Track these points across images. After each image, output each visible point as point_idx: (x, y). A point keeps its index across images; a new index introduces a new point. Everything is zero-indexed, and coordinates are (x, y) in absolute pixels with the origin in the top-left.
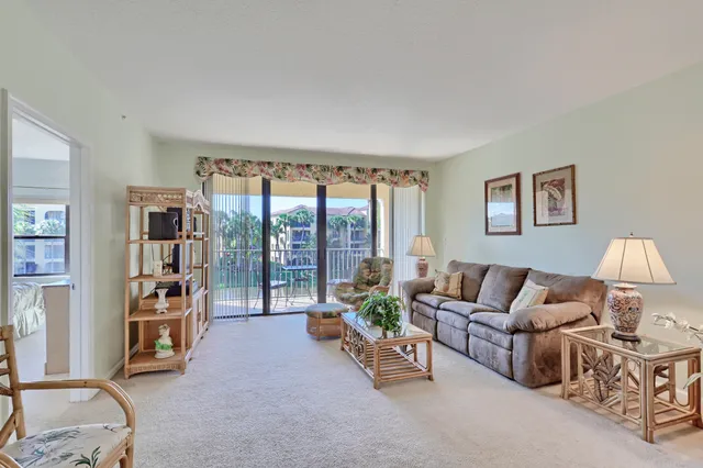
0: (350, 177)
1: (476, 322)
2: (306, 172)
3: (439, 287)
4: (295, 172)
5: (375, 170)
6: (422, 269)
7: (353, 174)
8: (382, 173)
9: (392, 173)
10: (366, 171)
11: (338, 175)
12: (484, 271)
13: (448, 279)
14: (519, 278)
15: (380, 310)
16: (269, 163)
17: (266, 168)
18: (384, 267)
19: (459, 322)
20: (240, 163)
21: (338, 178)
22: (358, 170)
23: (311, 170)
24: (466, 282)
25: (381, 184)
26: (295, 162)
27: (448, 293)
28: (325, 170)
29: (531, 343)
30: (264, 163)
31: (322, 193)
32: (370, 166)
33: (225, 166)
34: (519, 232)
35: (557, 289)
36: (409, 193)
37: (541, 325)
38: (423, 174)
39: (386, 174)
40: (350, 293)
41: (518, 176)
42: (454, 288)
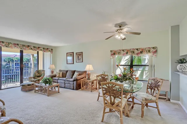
0: (31, 49)
1: (67, 81)
2: (17, 46)
3: (57, 75)
4: (13, 46)
5: (39, 47)
6: (52, 72)
7: (33, 48)
8: (41, 48)
9: (43, 48)
10: (37, 47)
12: (67, 71)
13: (59, 74)
14: (74, 72)
15: (47, 80)
16: (2, 42)
18: (42, 72)
19: (63, 81)
21: (28, 49)
22: (34, 47)
23: (19, 46)
24: (64, 74)
25: (41, 51)
26: (13, 42)
27: (60, 76)
28: (23, 46)
29: (77, 83)
32: (37, 46)
34: (73, 63)
35: (80, 73)
36: (48, 54)
37: (78, 79)
38: (52, 50)
40: (33, 79)
41: (73, 53)
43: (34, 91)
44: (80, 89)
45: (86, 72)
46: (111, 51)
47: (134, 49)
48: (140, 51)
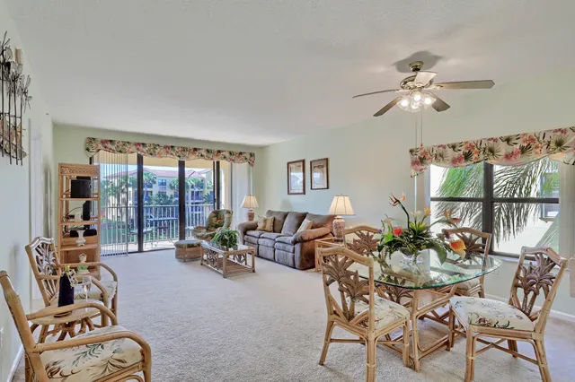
0: (202, 155)
1: (279, 242)
2: (171, 151)
3: (260, 226)
4: (163, 151)
5: (219, 152)
6: (251, 216)
7: (204, 153)
8: (224, 153)
9: (230, 153)
10: (214, 152)
11: (194, 153)
12: (285, 216)
13: (265, 221)
14: (303, 217)
15: (226, 237)
16: (143, 144)
17: (141, 147)
18: (226, 216)
19: (270, 243)
20: (121, 143)
21: (194, 156)
22: (208, 151)
23: (174, 150)
24: (276, 222)
25: (224, 161)
26: (163, 143)
27: (265, 228)
28: (183, 150)
29: (302, 247)
30: (139, 144)
31: (182, 165)
32: (216, 149)
33: (109, 145)
34: (304, 193)
35: (317, 221)
36: (241, 167)
37: (306, 238)
38: (251, 155)
39: (227, 155)
40: (204, 232)
41: (303, 161)
42: (269, 226)
43: (199, 262)
44: (314, 270)
45: (332, 218)
46: (411, 151)
47: (495, 140)
48: (518, 146)
